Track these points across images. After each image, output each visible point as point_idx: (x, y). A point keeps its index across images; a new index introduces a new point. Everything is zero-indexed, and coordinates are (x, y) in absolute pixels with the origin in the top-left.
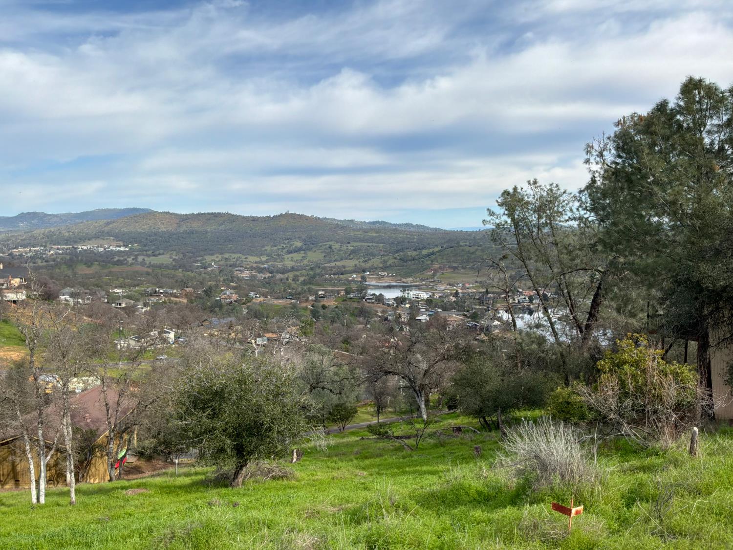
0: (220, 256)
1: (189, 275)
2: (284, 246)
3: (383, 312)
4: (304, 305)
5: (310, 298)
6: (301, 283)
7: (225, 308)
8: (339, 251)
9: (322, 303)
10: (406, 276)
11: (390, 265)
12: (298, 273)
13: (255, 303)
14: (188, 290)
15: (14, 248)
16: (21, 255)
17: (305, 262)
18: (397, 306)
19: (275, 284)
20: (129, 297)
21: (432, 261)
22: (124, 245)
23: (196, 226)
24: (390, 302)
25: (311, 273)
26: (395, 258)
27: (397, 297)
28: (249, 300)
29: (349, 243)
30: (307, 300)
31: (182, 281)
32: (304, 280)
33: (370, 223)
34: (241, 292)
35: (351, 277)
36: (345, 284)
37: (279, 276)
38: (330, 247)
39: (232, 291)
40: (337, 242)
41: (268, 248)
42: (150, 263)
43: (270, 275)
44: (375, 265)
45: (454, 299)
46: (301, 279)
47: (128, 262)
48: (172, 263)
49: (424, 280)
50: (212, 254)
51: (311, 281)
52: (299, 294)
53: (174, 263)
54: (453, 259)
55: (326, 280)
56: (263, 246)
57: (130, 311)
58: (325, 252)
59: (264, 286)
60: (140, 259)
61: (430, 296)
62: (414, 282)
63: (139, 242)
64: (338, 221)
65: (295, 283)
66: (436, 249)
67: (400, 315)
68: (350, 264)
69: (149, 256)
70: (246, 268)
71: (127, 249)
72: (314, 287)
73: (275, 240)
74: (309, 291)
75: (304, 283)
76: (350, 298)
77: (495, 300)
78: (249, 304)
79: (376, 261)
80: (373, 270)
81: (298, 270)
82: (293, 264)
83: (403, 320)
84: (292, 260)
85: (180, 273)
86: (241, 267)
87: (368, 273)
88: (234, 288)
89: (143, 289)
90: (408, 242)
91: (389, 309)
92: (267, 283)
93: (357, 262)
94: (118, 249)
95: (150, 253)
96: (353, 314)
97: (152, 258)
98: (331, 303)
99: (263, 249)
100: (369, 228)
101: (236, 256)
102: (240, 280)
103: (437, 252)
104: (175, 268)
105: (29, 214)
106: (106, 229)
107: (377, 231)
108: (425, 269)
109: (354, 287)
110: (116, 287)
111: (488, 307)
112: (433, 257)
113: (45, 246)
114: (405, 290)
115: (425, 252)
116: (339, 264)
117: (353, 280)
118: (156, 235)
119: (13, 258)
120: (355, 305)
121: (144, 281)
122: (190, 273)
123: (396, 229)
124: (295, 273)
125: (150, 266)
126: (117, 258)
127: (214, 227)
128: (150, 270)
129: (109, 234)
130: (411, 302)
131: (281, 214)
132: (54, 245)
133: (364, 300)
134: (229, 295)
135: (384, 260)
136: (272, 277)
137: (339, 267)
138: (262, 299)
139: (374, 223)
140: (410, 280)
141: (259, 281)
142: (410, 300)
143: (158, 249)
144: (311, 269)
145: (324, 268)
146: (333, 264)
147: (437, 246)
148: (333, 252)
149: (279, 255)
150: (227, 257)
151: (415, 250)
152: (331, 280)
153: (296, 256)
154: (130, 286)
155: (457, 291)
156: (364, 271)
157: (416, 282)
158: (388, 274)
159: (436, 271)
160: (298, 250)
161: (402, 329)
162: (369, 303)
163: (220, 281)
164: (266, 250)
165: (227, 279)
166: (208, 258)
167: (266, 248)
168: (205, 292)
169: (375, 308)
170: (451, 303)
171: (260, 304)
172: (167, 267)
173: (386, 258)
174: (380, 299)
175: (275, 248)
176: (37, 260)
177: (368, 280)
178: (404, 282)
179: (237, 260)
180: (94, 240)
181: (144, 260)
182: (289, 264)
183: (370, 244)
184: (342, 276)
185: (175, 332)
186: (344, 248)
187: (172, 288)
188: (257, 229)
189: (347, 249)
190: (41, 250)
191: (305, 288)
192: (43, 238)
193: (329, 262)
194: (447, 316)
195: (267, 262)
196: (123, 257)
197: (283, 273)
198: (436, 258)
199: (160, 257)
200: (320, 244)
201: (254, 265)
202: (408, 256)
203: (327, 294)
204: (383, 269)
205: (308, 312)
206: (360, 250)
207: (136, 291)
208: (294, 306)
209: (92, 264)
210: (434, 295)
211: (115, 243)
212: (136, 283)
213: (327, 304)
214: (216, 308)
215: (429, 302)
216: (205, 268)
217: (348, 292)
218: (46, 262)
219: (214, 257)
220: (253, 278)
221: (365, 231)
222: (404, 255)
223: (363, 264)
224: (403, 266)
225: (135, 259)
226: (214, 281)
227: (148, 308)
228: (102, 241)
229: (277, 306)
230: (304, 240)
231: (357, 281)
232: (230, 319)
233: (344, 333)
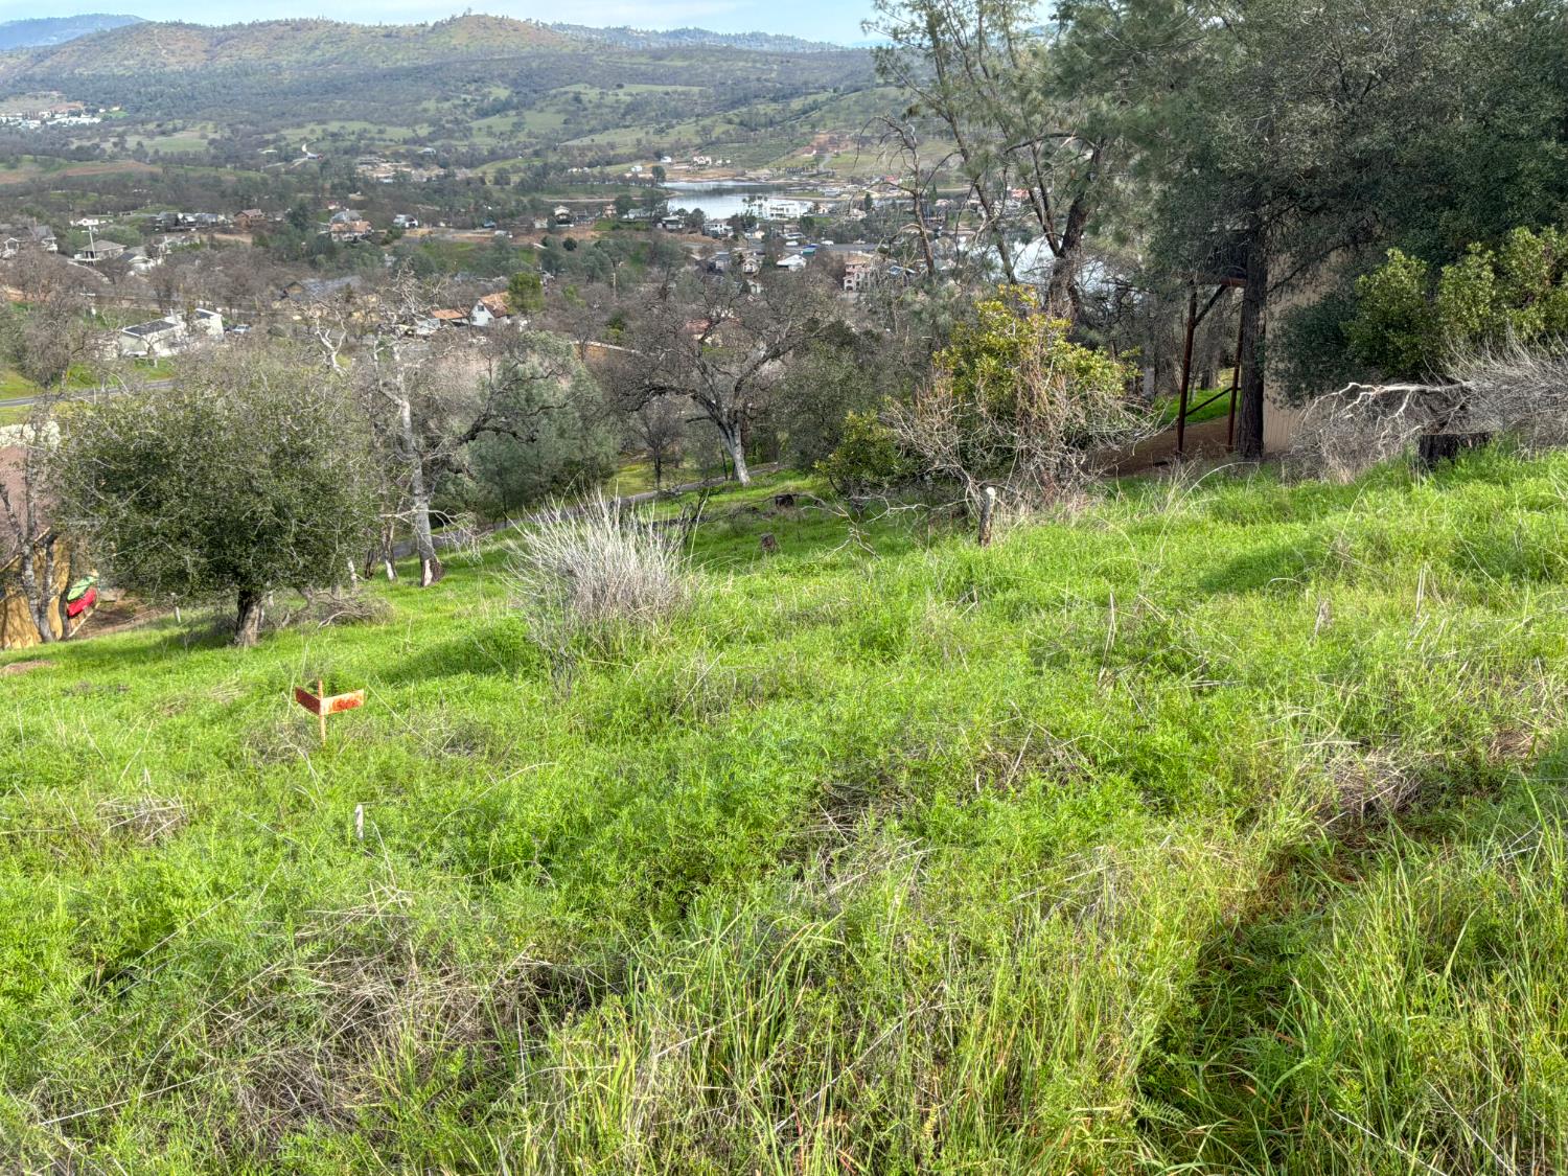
0: (319, 129)
1: (248, 179)
2: (469, 97)
3: (703, 251)
4: (525, 240)
5: (538, 225)
6: (516, 187)
7: (342, 256)
8: (599, 106)
9: (566, 235)
10: (757, 162)
11: (718, 138)
12: (507, 165)
13: (410, 241)
14: (251, 213)
17: (522, 137)
18: (735, 237)
19: (456, 193)
20: (113, 238)
21: (813, 126)
22: (88, 111)
24: (718, 229)
25: (537, 163)
26: (730, 122)
27: (735, 217)
28: (397, 233)
29: (620, 86)
30: (530, 230)
31: (236, 193)
32: (522, 182)
33: (667, 34)
34: (378, 214)
35: (629, 170)
36: (616, 188)
37: (462, 174)
38: (577, 99)
39: (355, 213)
40: (593, 86)
41: (431, 105)
42: (157, 152)
43: (442, 172)
44: (684, 140)
45: (862, 215)
46: (515, 179)
47: (104, 150)
48: (207, 151)
49: (794, 173)
50: (300, 126)
51: (538, 181)
52: (512, 215)
53: (212, 151)
54: (860, 118)
55: (572, 179)
56: (418, 101)
57: (115, 268)
58: (566, 111)
59: (428, 199)
60: (131, 142)
61: (810, 211)
62: (774, 178)
63: (124, 102)
64: (591, 30)
65: (503, 190)
66: (822, 97)
67: (741, 256)
68: (625, 139)
69: (150, 135)
70: (384, 156)
71: (97, 120)
72: (547, 199)
73: (445, 84)
74: (533, 206)
75: (523, 187)
76: (629, 222)
77: (951, 215)
78: (396, 243)
79: (686, 131)
80: (679, 150)
81: (505, 158)
82: (492, 142)
83: (748, 267)
84: (490, 134)
85: (228, 174)
86: (371, 153)
87: (668, 160)
88: (358, 206)
89: (147, 215)
90: (758, 80)
91: (718, 243)
92: (436, 191)
93: (641, 135)
94: (75, 119)
95: (151, 126)
96: (636, 259)
97: (159, 139)
98: (586, 234)
99: (419, 108)
100: (665, 46)
101: (357, 126)
102: (371, 185)
103: (824, 103)
104: (216, 163)
106: (39, 71)
107: (685, 54)
108: (797, 145)
109: (636, 194)
110: (83, 215)
111: (936, 230)
112: (815, 115)
114: (752, 199)
115: (796, 104)
116: (600, 139)
117: (635, 177)
118: (159, 81)
120: (641, 237)
121: (146, 196)
122: (252, 174)
123: (727, 50)
124: (500, 165)
125: (157, 159)
126: (75, 144)
127: (295, 56)
128: (157, 169)
129: (48, 83)
130: (766, 226)
133: (660, 225)
134: (347, 223)
135: (704, 128)
136: (446, 176)
137: (599, 147)
138: (425, 230)
139: (677, 34)
140: (764, 172)
141: (417, 185)
142: (766, 221)
143: (169, 116)
144: (537, 154)
145: (567, 151)
146: (586, 141)
147: (824, 88)
148: (585, 109)
149: (457, 122)
150: (335, 130)
151: (774, 100)
152: (584, 179)
153: (499, 123)
154: (116, 210)
155: (868, 195)
156: (659, 156)
157: (779, 177)
158: (714, 161)
159: (822, 149)
160: (500, 108)
161: (746, 290)
162: (672, 231)
163: (323, 189)
164: (425, 110)
165: (341, 185)
166: (292, 135)
167: (425, 104)
168: (293, 217)
169: (686, 244)
170: (854, 225)
171: (423, 241)
172: (196, 160)
173: (707, 122)
174: (695, 221)
175: (447, 105)
177: (668, 176)
178: (751, 180)
179: (361, 137)
180: (11, 99)
181: (139, 144)
182: (484, 143)
183: (670, 89)
184: (609, 169)
185: (224, 315)
186: (610, 99)
187: (215, 211)
188: (399, 56)
189: (617, 101)
191: (525, 200)
193: (577, 135)
194: (845, 254)
195: (431, 138)
196: (89, 138)
197: (470, 166)
198: (822, 118)
199: (177, 135)
200: (554, 92)
201: (402, 149)
202: (757, 114)
203: (575, 214)
204: (701, 149)
205: (535, 259)
206: (648, 103)
207: (131, 223)
208: (500, 245)
209: (18, 160)
210: (817, 207)
211: (65, 107)
212: (129, 201)
213: (577, 237)
214: (326, 256)
215: (806, 223)
216: (288, 159)
217: (622, 206)
219: (304, 132)
220: (401, 179)
221: (658, 56)
222: (749, 113)
223: (656, 139)
224: (746, 141)
225: (120, 144)
226: (309, 190)
227: (160, 261)
228: (33, 101)
229: (463, 245)
230: (514, 83)
231: (644, 180)
232: (347, 280)
233: (615, 303)
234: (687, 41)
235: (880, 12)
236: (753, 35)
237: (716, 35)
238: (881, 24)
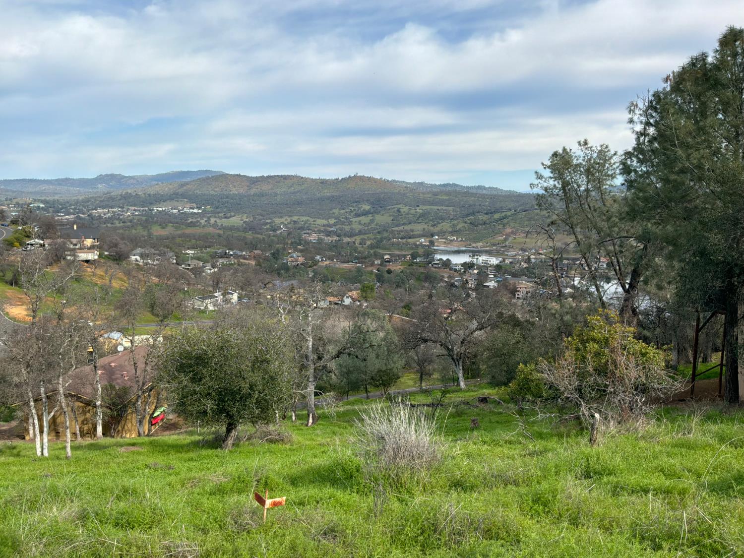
0: (289, 219)
1: (258, 238)
2: (352, 209)
3: (449, 277)
4: (370, 269)
5: (376, 263)
6: (368, 246)
7: (291, 272)
8: (407, 214)
9: (388, 268)
10: (476, 240)
11: (460, 229)
12: (365, 237)
13: (321, 267)
14: (256, 252)
15: (93, 210)
16: (100, 216)
17: (373, 226)
18: (464, 272)
19: (342, 248)
20: (199, 259)
21: (504, 226)
22: (197, 207)
23: (266, 188)
24: (457, 268)
25: (379, 236)
26: (466, 223)
27: (465, 263)
28: (316, 263)
29: (418, 206)
30: (373, 264)
31: (251, 243)
32: (371, 244)
33: (440, 185)
34: (309, 255)
35: (419, 241)
36: (412, 248)
37: (346, 240)
38: (399, 211)
39: (299, 254)
40: (406, 206)
41: (336, 211)
42: (222, 225)
43: (338, 238)
44: (444, 229)
45: (525, 265)
46: (368, 243)
47: (201, 223)
48: (243, 225)
49: (494, 245)
50: (281, 217)
51: (377, 245)
52: (365, 258)
53: (244, 225)
54: (527, 223)
55: (393, 244)
56: (331, 209)
57: (197, 271)
58: (393, 216)
59: (330, 249)
60: (212, 221)
61: (500, 262)
62: (484, 247)
63: (212, 204)
64: (407, 183)
65: (363, 247)
66: (509, 213)
67: (467, 280)
68: (418, 228)
69: (220, 218)
70: (314, 231)
71: (200, 211)
72: (381, 252)
73: (343, 203)
74: (375, 255)
75: (372, 247)
76: (416, 263)
77: (570, 267)
78: (315, 267)
79: (446, 226)
80: (442, 234)
81: (365, 234)
82: (360, 227)
83: (470, 286)
84: (360, 224)
85: (249, 236)
86: (309, 230)
87: (437, 237)
88: (301, 251)
89: (214, 250)
90: (480, 205)
91: (456, 274)
92: (334, 247)
93: (425, 226)
94: (191, 210)
95: (221, 215)
96: (418, 279)
97: (224, 220)
98: (397, 267)
99: (331, 212)
100: (439, 190)
101: (304, 218)
102: (307, 243)
103: (509, 216)
104: (245, 230)
105: (107, 175)
106: (181, 191)
107: (448, 194)
108: (496, 234)
109: (421, 251)
110: (188, 249)
111: (562, 274)
112: (505, 221)
113: (122, 208)
114: (474, 256)
115: (497, 216)
116: (407, 227)
117: (421, 244)
118: (227, 197)
119: (92, 219)
120: (422, 270)
121: (215, 242)
122: (259, 236)
123: (467, 192)
124: (362, 236)
125: (222, 228)
126: (190, 220)
127: (283, 190)
128: (221, 232)
129: (183, 196)
130: (480, 267)
131: (350, 177)
132: (131, 206)
133: (430, 265)
134: (295, 258)
135: (453, 225)
136: (339, 240)
137: (406, 231)
138: (328, 262)
139: (445, 185)
140: (480, 244)
141: (326, 244)
142: (480, 266)
143: (229, 211)
144: (379, 233)
145: (392, 232)
146: (401, 228)
147: (510, 210)
148: (402, 215)
149: (346, 218)
150: (296, 220)
151: (486, 214)
152: (398, 244)
153: (365, 219)
154: (202, 247)
155: (529, 257)
156: (432, 235)
157: (487, 247)
158: (457, 238)
159: (508, 236)
160: (365, 213)
161: (468, 295)
162: (435, 268)
163: (287, 243)
164: (334, 213)
165: (295, 242)
166: (277, 221)
167: (334, 211)
168: (273, 254)
169: (441, 274)
170: (522, 270)
171: (326, 267)
172: (237, 229)
173: (455, 222)
174: (447, 264)
175: (343, 211)
176: (114, 221)
177: (436, 244)
178: (473, 247)
179: (306, 223)
180: (168, 201)
181: (216, 221)
182: (357, 227)
183: (440, 208)
184: (409, 240)
185: (239, 294)
186: (413, 211)
187: (242, 251)
188: (326, 191)
189: (416, 212)
190: (119, 211)
191: (372, 251)
192: (120, 199)
193: (397, 226)
194: (517, 282)
195: (335, 225)
196: (196, 218)
197: (350, 236)
198: (508, 222)
199: (231, 219)
200: (389, 207)
201: (322, 229)
202: (479, 219)
203: (393, 259)
204: (452, 233)
205: (373, 276)
206: (429, 213)
207: (207, 253)
208: (359, 270)
209: (166, 226)
210: (504, 260)
211: (188, 205)
212: (208, 244)
213: (392, 268)
214: (284, 271)
215: (498, 268)
216: (274, 230)
217: (414, 256)
218: (123, 223)
219: (283, 220)
220: (320, 241)
221: (435, 194)
222: (475, 219)
223: (432, 228)
224: (473, 230)
225: (208, 221)
226: (281, 243)
227: (216, 270)
228: (176, 203)
229: (343, 269)
230: (372, 203)
231: (425, 245)
232: (292, 282)
233: (407, 298)
234: (449, 188)
235: (539, 180)
236: (478, 187)
237: (462, 186)
238: (540, 185)
